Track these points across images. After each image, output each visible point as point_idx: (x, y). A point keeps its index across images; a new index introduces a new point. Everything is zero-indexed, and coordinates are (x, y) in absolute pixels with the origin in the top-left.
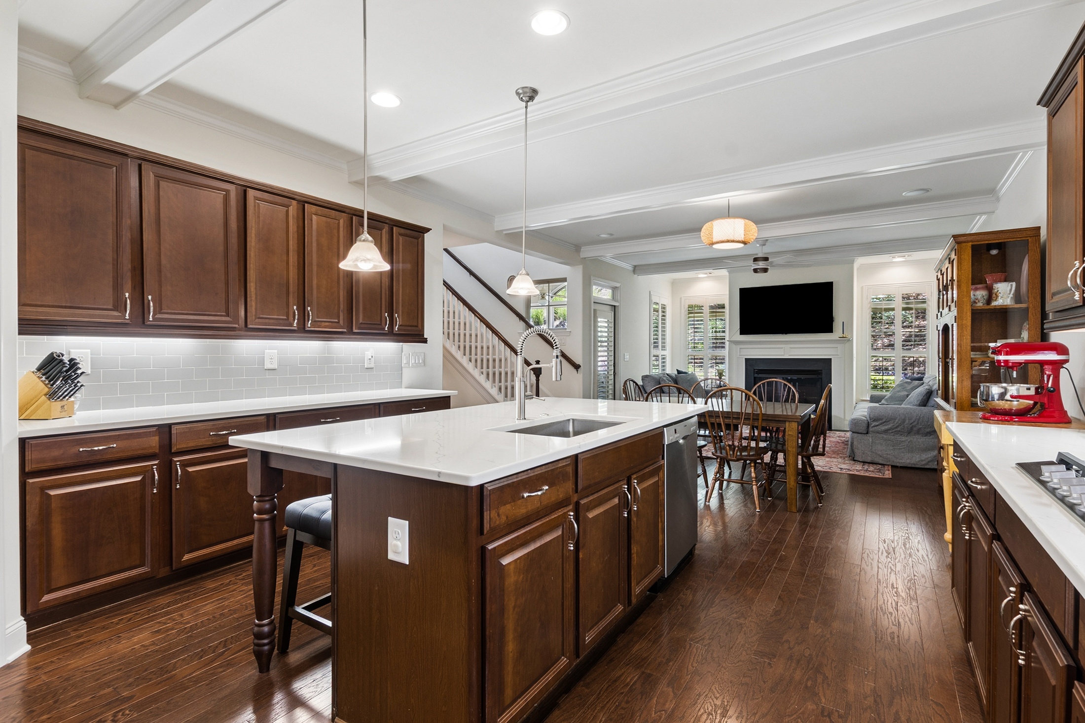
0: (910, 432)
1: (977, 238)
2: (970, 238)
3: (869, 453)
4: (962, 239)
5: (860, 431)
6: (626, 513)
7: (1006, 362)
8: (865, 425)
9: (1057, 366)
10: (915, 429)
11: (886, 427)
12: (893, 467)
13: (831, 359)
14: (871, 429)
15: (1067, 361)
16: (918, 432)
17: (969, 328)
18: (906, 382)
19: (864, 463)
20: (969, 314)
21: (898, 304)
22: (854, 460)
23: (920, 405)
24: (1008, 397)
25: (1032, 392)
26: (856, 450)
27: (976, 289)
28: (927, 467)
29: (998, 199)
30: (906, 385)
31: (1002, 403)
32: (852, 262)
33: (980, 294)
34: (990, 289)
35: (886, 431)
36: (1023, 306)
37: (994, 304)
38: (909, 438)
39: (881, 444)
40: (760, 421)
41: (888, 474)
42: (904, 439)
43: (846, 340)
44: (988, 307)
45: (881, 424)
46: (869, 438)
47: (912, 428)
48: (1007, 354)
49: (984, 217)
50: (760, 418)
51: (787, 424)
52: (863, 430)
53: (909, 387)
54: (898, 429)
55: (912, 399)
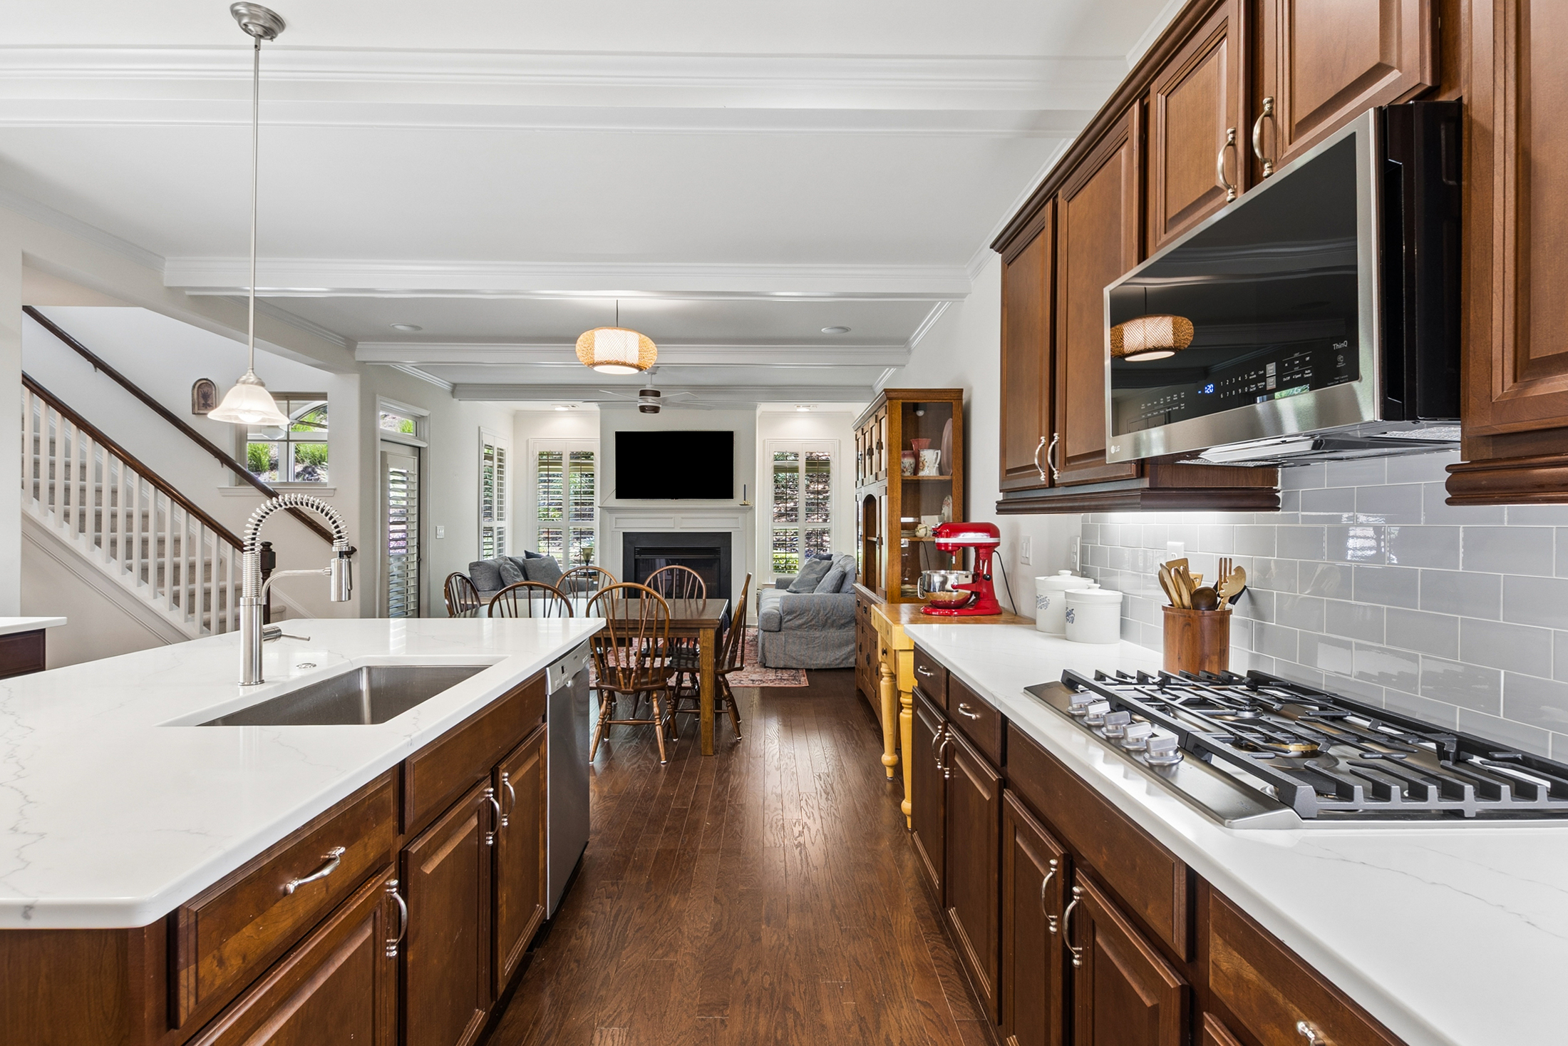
0: (824, 626)
1: (908, 395)
2: (900, 395)
3: (782, 655)
4: (893, 395)
5: (772, 629)
6: (491, 838)
7: (946, 545)
8: (777, 620)
9: (990, 548)
10: (829, 621)
11: (800, 621)
12: (808, 670)
13: (731, 533)
14: (784, 625)
15: (997, 544)
16: (832, 626)
17: (900, 502)
18: (815, 562)
19: (776, 669)
20: (900, 485)
21: (802, 464)
22: (766, 667)
23: (834, 592)
24: (948, 586)
25: (969, 581)
26: (767, 654)
27: (904, 456)
28: (842, 666)
29: (909, 351)
30: (815, 566)
31: (942, 594)
32: (755, 408)
33: (908, 461)
34: (917, 457)
35: (800, 627)
36: (947, 478)
37: (921, 474)
38: (824, 633)
39: (795, 643)
40: (666, 631)
41: (804, 682)
42: (818, 634)
43: (747, 508)
44: (915, 478)
45: (795, 617)
46: (781, 637)
47: (826, 620)
48: (948, 536)
49: (893, 370)
50: (667, 627)
51: (701, 632)
52: (775, 626)
53: (818, 568)
54: (813, 623)
55: (825, 585)
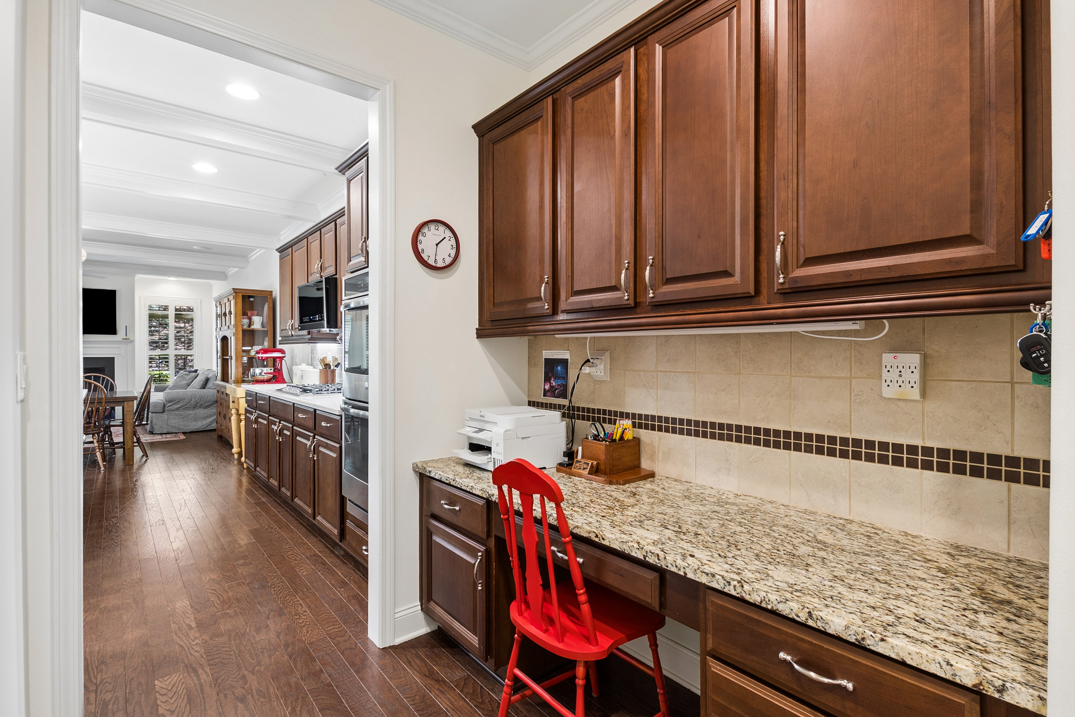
0: (194, 407)
1: (245, 291)
2: (241, 291)
3: (165, 426)
4: (237, 291)
5: (158, 411)
7: (262, 357)
8: (162, 406)
9: (281, 358)
10: (198, 405)
11: (178, 406)
12: (185, 432)
13: (114, 358)
14: (166, 409)
15: (285, 357)
16: (200, 407)
17: (241, 340)
18: (185, 374)
19: (161, 434)
20: (241, 332)
21: (171, 313)
22: (153, 434)
23: (201, 388)
24: (263, 374)
25: (272, 371)
26: (155, 426)
27: (243, 318)
28: (207, 429)
29: (248, 262)
30: (185, 376)
31: (260, 376)
32: (134, 276)
33: (246, 321)
34: (250, 319)
35: (178, 409)
36: (266, 329)
37: (252, 327)
38: (194, 412)
39: (174, 419)
41: (182, 437)
42: (191, 412)
43: (128, 341)
44: (249, 329)
45: (174, 404)
46: (165, 415)
47: (196, 404)
48: (262, 353)
52: (160, 410)
53: (188, 377)
54: (187, 406)
55: (195, 385)
